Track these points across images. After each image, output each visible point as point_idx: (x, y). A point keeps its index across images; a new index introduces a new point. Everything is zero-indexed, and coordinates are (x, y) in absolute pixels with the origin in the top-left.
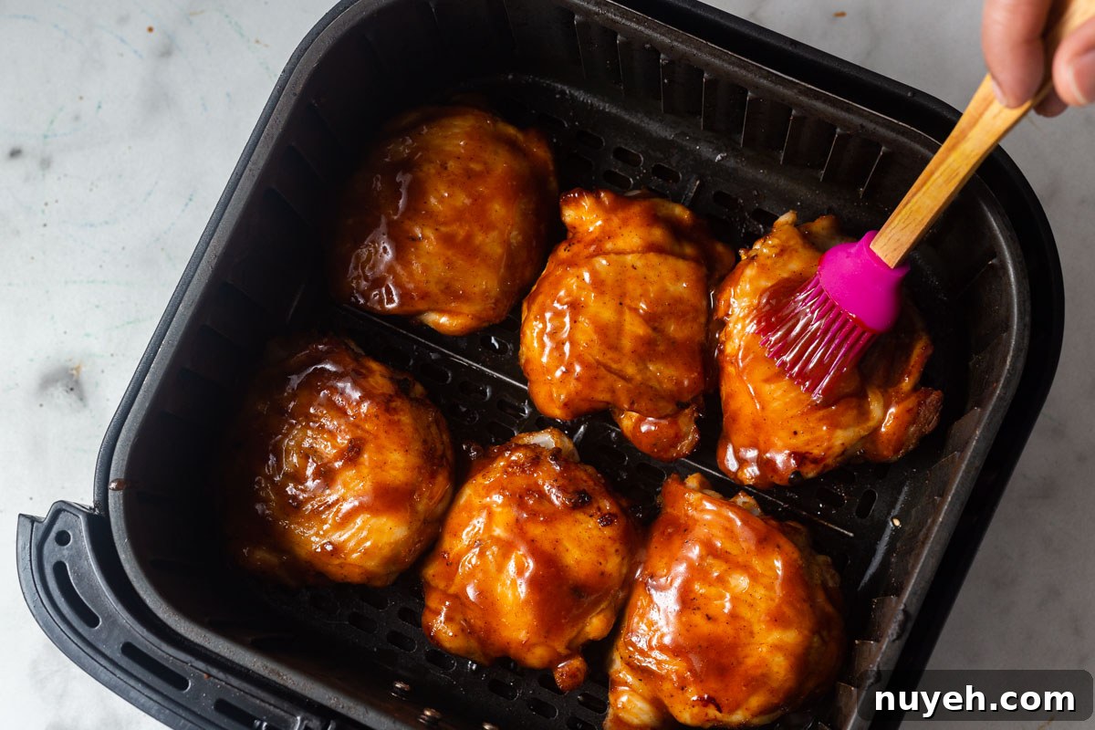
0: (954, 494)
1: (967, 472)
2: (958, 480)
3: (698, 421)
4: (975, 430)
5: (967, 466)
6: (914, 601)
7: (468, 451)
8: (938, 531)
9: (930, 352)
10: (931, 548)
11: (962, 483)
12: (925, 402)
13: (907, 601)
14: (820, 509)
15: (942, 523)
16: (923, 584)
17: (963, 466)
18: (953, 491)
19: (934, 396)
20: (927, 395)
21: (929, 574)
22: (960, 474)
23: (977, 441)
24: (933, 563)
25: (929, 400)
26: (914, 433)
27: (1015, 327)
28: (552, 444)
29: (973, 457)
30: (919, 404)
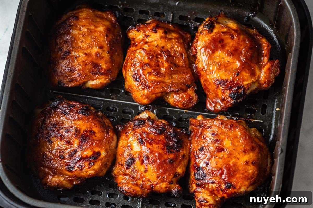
0: (290, 82)
1: (292, 74)
2: (289, 77)
3: (196, 92)
4: (291, 59)
5: (291, 72)
6: (287, 121)
7: (118, 128)
8: (288, 96)
9: (270, 47)
10: (287, 102)
11: (291, 78)
12: (274, 65)
13: (284, 122)
14: (248, 116)
15: (288, 93)
16: (288, 115)
17: (290, 72)
18: (289, 81)
19: (276, 62)
20: (274, 62)
21: (289, 111)
22: (290, 75)
23: (292, 63)
24: (289, 107)
25: (275, 64)
26: (273, 76)
27: (294, 21)
28: (147, 116)
29: (292, 68)
30: (272, 66)
